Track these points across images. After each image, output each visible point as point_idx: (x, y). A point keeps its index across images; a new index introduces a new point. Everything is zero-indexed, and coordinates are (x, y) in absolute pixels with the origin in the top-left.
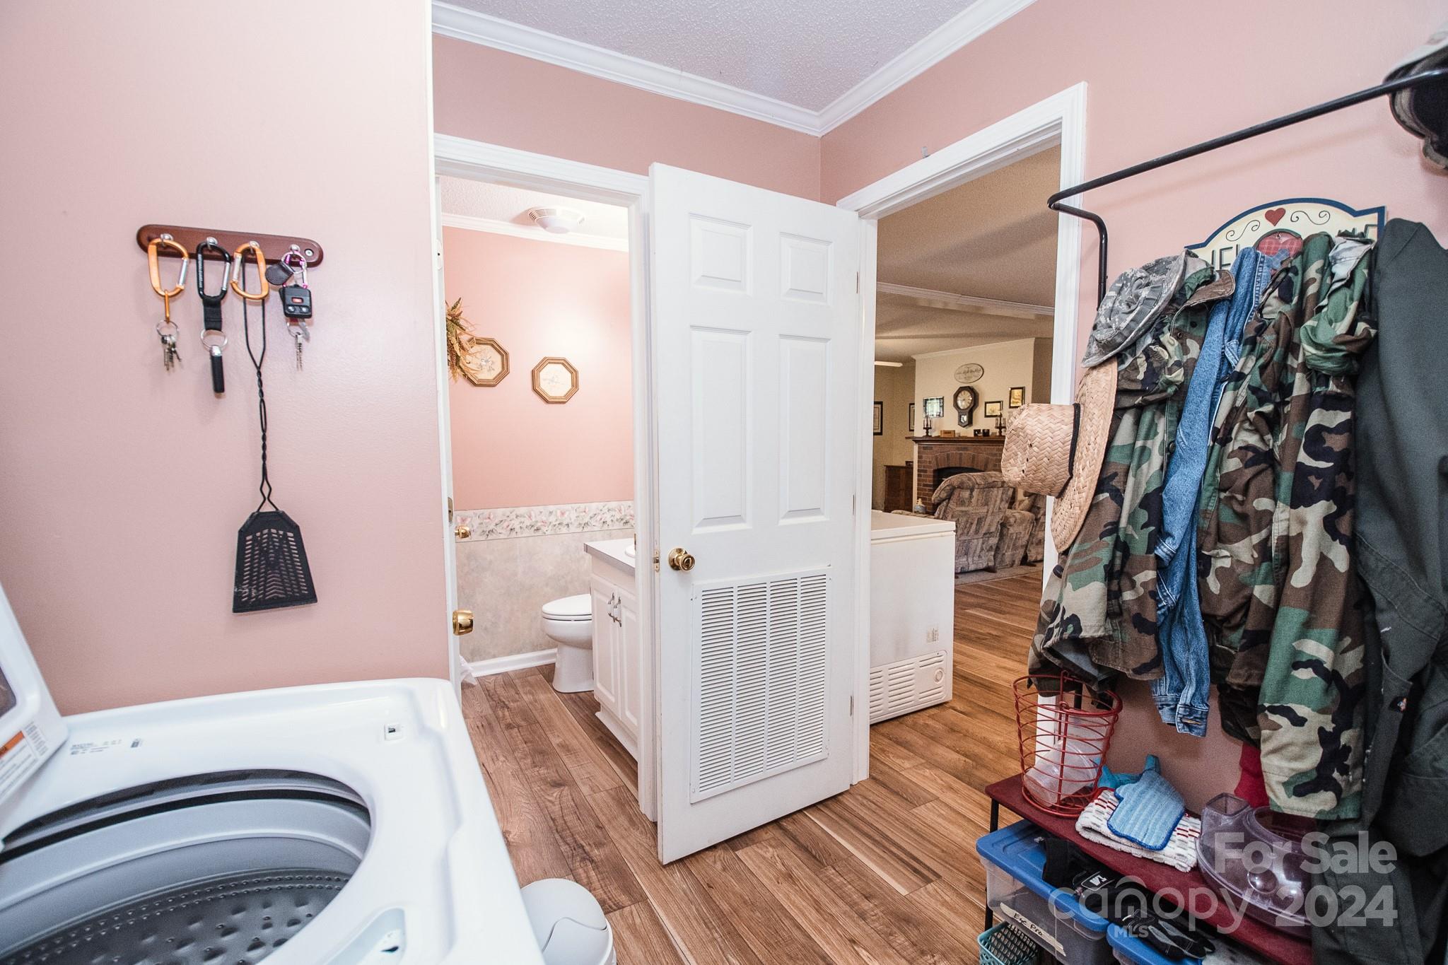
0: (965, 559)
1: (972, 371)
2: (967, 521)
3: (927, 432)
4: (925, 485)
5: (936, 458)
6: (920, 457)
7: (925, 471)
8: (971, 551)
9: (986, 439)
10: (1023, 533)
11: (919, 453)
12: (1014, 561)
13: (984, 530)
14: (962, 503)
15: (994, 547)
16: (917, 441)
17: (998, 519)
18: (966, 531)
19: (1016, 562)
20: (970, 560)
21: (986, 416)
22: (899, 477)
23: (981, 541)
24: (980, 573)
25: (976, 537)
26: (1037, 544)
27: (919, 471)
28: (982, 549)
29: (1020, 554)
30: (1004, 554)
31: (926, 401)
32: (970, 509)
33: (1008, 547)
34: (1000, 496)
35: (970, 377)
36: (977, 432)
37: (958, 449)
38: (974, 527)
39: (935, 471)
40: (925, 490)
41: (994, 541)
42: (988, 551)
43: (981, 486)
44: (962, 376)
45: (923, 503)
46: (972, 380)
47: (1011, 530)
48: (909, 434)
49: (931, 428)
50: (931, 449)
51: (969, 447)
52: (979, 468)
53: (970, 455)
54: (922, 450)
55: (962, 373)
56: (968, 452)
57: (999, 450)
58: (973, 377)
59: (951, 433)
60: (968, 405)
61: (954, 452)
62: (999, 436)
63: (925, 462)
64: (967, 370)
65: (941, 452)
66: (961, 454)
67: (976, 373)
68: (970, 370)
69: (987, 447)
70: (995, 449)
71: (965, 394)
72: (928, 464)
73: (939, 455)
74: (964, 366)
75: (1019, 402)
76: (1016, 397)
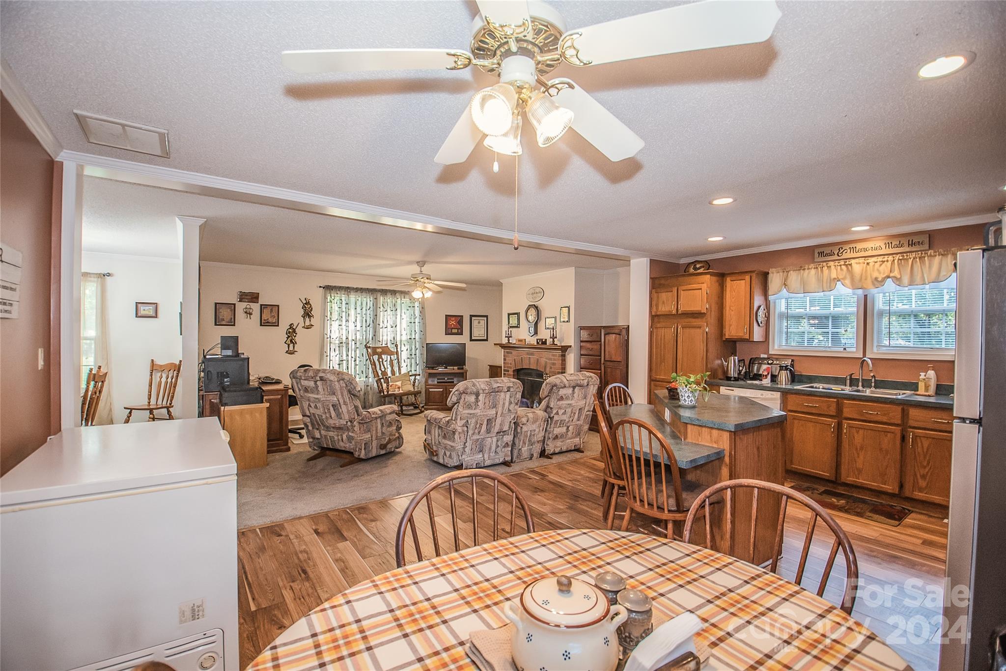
0: (481, 456)
2: (477, 422)
3: (509, 340)
5: (515, 361)
6: (505, 360)
7: (508, 371)
8: (486, 449)
9: (544, 346)
10: (537, 430)
11: (504, 356)
12: (533, 455)
13: (496, 429)
14: (469, 407)
15: (510, 444)
16: (503, 347)
17: (509, 418)
18: (476, 431)
19: (535, 455)
20: (486, 456)
21: (546, 328)
23: (495, 439)
24: (497, 468)
25: (488, 435)
26: (554, 439)
27: (504, 370)
28: (497, 446)
29: (537, 449)
30: (520, 449)
31: (508, 315)
32: (477, 411)
33: (524, 443)
34: (508, 399)
35: (535, 297)
36: (539, 340)
37: (528, 354)
38: (484, 427)
39: (514, 371)
41: (508, 438)
42: (504, 447)
43: (487, 391)
44: (531, 296)
46: (536, 300)
47: (525, 428)
49: (511, 337)
50: (511, 353)
51: (534, 352)
52: (541, 370)
53: (535, 359)
54: (506, 354)
55: (530, 294)
56: (534, 357)
57: (553, 355)
58: (537, 298)
59: (525, 341)
60: (534, 319)
61: (525, 356)
62: (552, 344)
63: (508, 363)
64: (533, 292)
65: (517, 356)
66: (530, 358)
67: (539, 294)
68: (535, 291)
69: (546, 353)
70: (551, 354)
71: (532, 310)
72: (510, 365)
73: (516, 358)
74: (532, 288)
75: (567, 317)
76: (564, 314)
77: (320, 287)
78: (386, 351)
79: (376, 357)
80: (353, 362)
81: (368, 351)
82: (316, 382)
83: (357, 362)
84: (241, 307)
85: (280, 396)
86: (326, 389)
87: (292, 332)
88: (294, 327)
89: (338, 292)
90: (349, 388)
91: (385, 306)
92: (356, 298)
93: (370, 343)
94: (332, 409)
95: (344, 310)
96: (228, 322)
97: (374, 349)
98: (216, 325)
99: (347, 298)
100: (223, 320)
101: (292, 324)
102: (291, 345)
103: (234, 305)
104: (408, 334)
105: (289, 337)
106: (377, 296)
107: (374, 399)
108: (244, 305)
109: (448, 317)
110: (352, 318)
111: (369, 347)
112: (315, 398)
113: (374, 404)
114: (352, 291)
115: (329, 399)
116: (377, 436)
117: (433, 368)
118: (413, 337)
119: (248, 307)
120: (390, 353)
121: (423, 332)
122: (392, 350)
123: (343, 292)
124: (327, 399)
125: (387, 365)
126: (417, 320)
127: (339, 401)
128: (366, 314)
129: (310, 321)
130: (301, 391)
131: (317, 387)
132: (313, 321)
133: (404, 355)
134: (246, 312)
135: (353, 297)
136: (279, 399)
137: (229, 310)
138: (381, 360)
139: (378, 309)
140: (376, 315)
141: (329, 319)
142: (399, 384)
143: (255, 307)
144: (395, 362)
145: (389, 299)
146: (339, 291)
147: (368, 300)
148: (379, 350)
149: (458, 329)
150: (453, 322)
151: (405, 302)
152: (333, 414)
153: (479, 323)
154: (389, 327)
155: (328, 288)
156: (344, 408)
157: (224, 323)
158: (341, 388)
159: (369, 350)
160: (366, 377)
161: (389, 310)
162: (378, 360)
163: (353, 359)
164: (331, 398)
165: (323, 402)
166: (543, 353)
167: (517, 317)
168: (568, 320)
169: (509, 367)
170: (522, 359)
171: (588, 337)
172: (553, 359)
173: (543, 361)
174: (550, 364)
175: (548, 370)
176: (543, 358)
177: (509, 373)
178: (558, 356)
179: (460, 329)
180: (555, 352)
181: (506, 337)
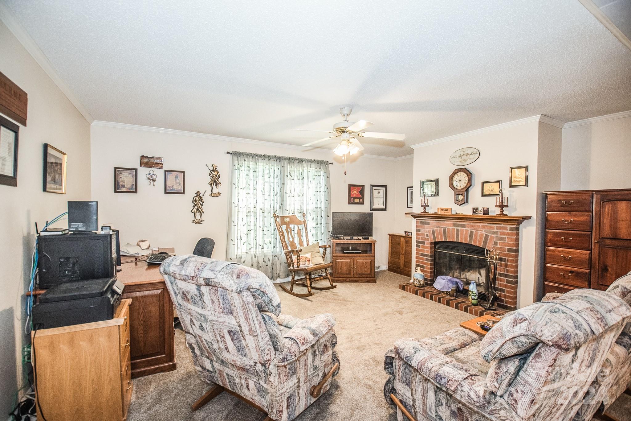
1: (467, 155)
3: (425, 210)
4: (422, 255)
5: (433, 231)
6: (418, 230)
7: (423, 243)
9: (486, 217)
11: (417, 226)
16: (414, 217)
21: (483, 195)
22: (399, 244)
27: (417, 242)
31: (423, 182)
35: (465, 160)
36: (475, 210)
37: (455, 225)
39: (431, 243)
40: (423, 259)
44: (458, 159)
45: (422, 271)
46: (467, 163)
48: (409, 211)
49: (428, 206)
50: (428, 224)
51: (466, 224)
52: (477, 245)
53: (467, 231)
54: (420, 224)
55: (457, 156)
56: (464, 229)
57: (500, 228)
58: (469, 160)
59: (448, 211)
60: (465, 185)
61: (451, 228)
62: (500, 215)
63: (423, 235)
64: (462, 154)
65: (437, 227)
66: (458, 230)
67: (472, 156)
68: (465, 153)
69: (486, 225)
70: (496, 227)
71: (460, 175)
72: (425, 237)
73: (436, 229)
74: (461, 150)
75: (522, 180)
76: (518, 176)
77: (228, 153)
78: (293, 220)
79: (284, 227)
80: (261, 232)
81: (276, 221)
82: (199, 286)
83: (265, 232)
84: (143, 172)
85: (159, 291)
86: (216, 303)
87: (198, 200)
88: (201, 195)
89: (246, 159)
90: (259, 301)
91: (293, 174)
92: (263, 166)
93: (278, 212)
94: (228, 337)
95: (252, 177)
96: (129, 189)
97: (283, 218)
98: (116, 192)
99: (255, 166)
100: (124, 186)
101: (198, 192)
102: (198, 214)
103: (136, 170)
104: (314, 203)
105: (195, 205)
106: (284, 164)
107: (282, 269)
108: (147, 170)
109: (351, 187)
110: (260, 187)
111: (278, 216)
112: (197, 313)
113: (281, 274)
114: (260, 159)
115: (222, 320)
116: (307, 376)
117: (338, 238)
118: (319, 207)
119: (151, 172)
120: (298, 223)
121: (328, 201)
122: (299, 219)
123: (251, 159)
124: (219, 319)
125: (295, 233)
126: (323, 189)
127: (240, 326)
128: (273, 183)
129: (217, 188)
130: (178, 297)
131: (201, 296)
132: (221, 189)
133: (311, 224)
134: (149, 179)
135: (261, 164)
136: (158, 296)
137: (130, 176)
138: (289, 230)
139: (286, 177)
140: (284, 184)
141: (236, 186)
142: (308, 255)
143: (159, 173)
144: (303, 232)
145: (296, 169)
146: (247, 157)
147: (274, 168)
148: (287, 220)
149: (360, 198)
150: (355, 192)
151: (311, 171)
152: (231, 345)
153: (379, 193)
154: (296, 195)
155: (237, 154)
156: (250, 341)
157: (124, 189)
158: (245, 305)
159: (278, 220)
160: (274, 247)
161: (296, 178)
162: (286, 230)
163: (261, 229)
164: (227, 320)
165: (212, 322)
166: (481, 224)
167: (435, 185)
168: (524, 184)
169: (425, 239)
170: (445, 230)
171: (561, 206)
172: (500, 232)
173: (482, 235)
174: (494, 238)
175: (490, 246)
176: (482, 231)
177: (425, 245)
178: (509, 230)
179: (361, 198)
180: (503, 224)
181: (422, 206)
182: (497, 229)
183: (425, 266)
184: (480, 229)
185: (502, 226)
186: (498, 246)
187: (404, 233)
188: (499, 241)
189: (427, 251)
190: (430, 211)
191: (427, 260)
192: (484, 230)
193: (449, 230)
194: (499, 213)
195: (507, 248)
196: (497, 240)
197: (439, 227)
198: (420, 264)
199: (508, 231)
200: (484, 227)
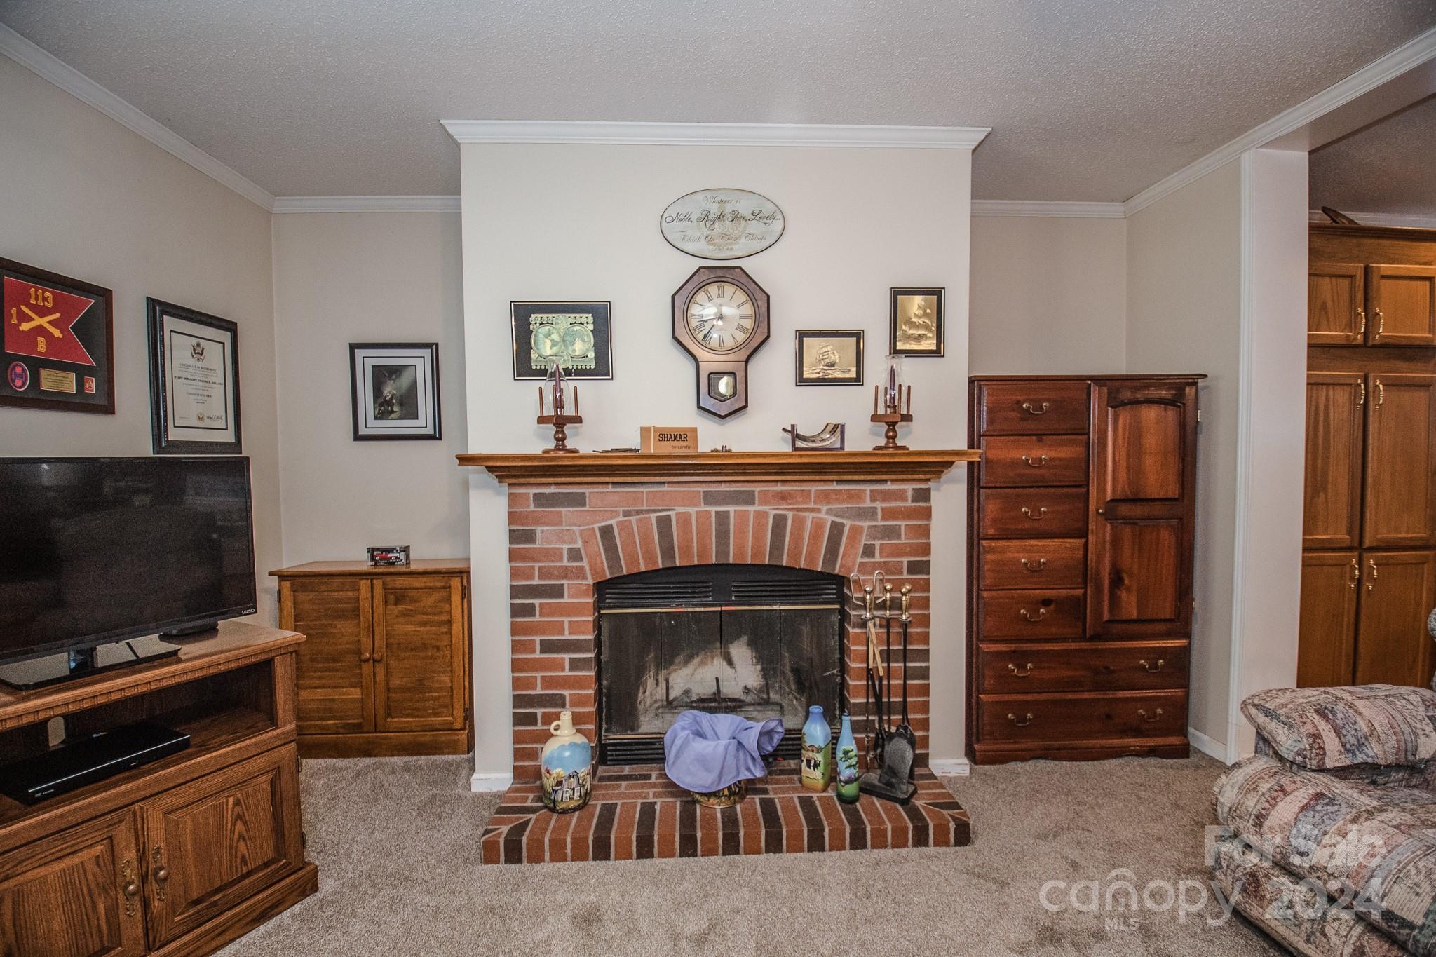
1: (736, 217)
4: (547, 647)
5: (607, 532)
6: (519, 537)
7: (557, 591)
9: (833, 458)
11: (512, 518)
16: (503, 473)
27: (517, 592)
37: (709, 498)
39: (599, 587)
40: (555, 666)
44: (697, 231)
46: (737, 250)
49: (577, 419)
50: (579, 500)
51: (757, 489)
52: (803, 564)
53: (761, 516)
54: (532, 508)
55: (694, 217)
56: (751, 508)
57: (886, 496)
58: (743, 240)
59: (685, 439)
60: (741, 337)
61: (692, 510)
62: (886, 447)
63: (548, 554)
64: (714, 209)
65: (626, 514)
66: (722, 518)
67: (755, 227)
68: (728, 208)
69: (835, 487)
70: (868, 493)
71: (721, 295)
72: (565, 563)
73: (619, 524)
74: (709, 195)
75: (930, 335)
76: (914, 320)
153: (198, 352)
166: (814, 488)
167: (591, 327)
168: (934, 348)
169: (565, 573)
170: (664, 523)
171: (1022, 419)
172: (883, 509)
173: (818, 526)
174: (861, 533)
175: (849, 563)
176: (819, 510)
177: (566, 600)
178: (910, 500)
179: (90, 371)
180: (892, 481)
181: (542, 420)
182: (873, 499)
183: (566, 693)
184: (812, 505)
185: (889, 486)
186: (878, 558)
187: (365, 556)
188: (879, 539)
189: (574, 627)
190: (584, 442)
191: (575, 664)
192: (825, 508)
193: (685, 520)
194: (882, 442)
195: (905, 560)
196: (874, 538)
197: (638, 512)
198: (539, 691)
199: (909, 504)
200: (825, 497)
